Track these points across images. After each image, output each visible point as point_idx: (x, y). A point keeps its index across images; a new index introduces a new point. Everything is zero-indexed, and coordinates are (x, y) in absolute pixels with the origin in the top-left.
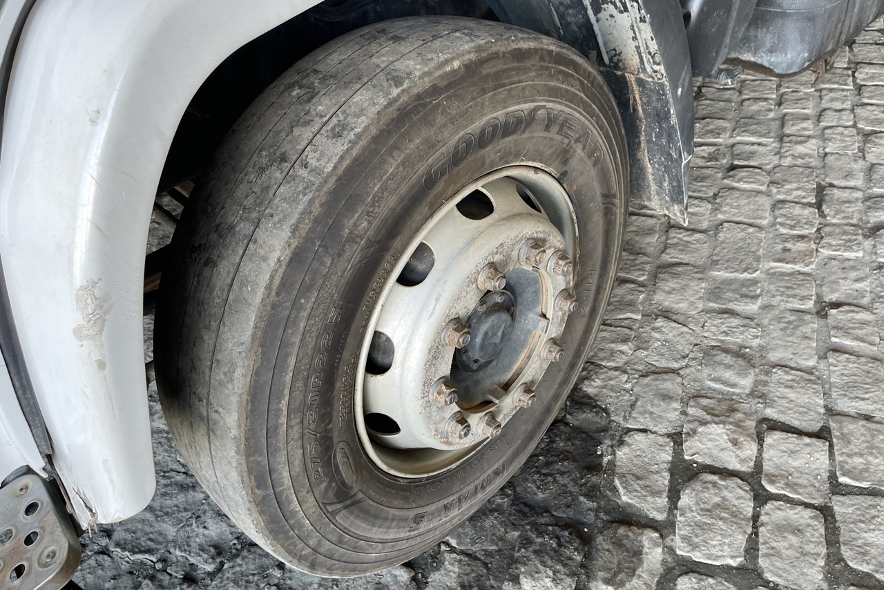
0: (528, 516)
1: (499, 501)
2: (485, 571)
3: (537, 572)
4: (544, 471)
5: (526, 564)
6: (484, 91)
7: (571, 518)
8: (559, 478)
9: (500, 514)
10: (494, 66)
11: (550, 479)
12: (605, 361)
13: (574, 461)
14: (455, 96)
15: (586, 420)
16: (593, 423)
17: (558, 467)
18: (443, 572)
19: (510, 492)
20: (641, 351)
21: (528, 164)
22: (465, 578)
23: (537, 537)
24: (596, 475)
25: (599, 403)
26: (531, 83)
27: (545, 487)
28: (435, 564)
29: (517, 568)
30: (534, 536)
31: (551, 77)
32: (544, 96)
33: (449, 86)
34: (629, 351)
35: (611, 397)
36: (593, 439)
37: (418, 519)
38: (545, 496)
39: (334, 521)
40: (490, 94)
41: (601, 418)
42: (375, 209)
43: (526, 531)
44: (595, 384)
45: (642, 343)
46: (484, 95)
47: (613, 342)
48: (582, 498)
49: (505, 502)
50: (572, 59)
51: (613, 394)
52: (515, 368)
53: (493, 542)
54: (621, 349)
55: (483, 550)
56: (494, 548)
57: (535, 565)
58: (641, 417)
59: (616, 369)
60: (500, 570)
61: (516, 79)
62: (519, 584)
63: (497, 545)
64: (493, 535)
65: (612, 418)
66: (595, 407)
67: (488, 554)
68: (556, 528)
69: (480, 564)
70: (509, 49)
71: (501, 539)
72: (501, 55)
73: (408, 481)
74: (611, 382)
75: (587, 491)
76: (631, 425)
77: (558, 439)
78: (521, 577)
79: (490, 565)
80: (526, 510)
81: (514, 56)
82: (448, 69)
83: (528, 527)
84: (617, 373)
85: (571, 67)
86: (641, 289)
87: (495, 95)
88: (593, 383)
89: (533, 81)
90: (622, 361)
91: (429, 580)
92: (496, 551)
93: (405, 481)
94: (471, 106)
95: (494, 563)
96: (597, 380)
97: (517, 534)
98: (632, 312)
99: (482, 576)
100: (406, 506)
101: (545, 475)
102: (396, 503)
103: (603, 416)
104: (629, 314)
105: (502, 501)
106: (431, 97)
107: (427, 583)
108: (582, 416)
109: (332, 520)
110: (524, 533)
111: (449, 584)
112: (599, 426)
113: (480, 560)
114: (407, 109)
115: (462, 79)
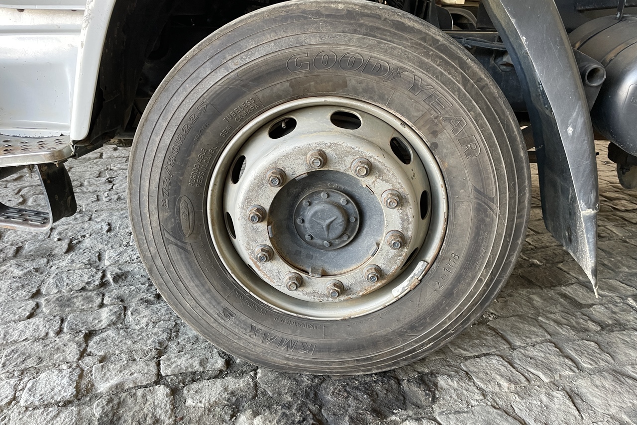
0: (307, 398)
1: (305, 379)
2: (250, 397)
3: (270, 421)
4: (348, 389)
5: (271, 414)
6: (355, 31)
7: (327, 421)
8: (351, 399)
9: (297, 385)
10: (372, 22)
11: (346, 395)
12: (478, 380)
13: (374, 401)
14: (331, 24)
15: (414, 393)
16: (417, 398)
17: (359, 394)
18: (236, 381)
19: (316, 381)
20: (516, 396)
21: (397, 115)
22: (239, 391)
23: (296, 409)
24: (373, 416)
25: (436, 392)
26: (403, 48)
27: (337, 395)
28: (238, 375)
29: (265, 410)
30: (295, 408)
31: (427, 55)
32: (414, 64)
33: (328, 16)
34: (506, 389)
35: (451, 397)
36: (404, 403)
37: (227, 314)
38: (331, 399)
39: (167, 247)
40: (361, 36)
41: (426, 399)
42: (246, 58)
43: (295, 403)
44: (451, 383)
45: (524, 393)
46: (354, 34)
47: (502, 376)
48: (347, 418)
49: (306, 381)
50: (461, 57)
51: (455, 397)
52: (344, 270)
53: (273, 391)
54: (501, 383)
55: (264, 390)
56: (270, 394)
57: (275, 418)
58: (454, 421)
59: (479, 389)
60: (258, 404)
61: (389, 38)
62: (255, 417)
63: (273, 394)
64: (278, 388)
65: (433, 406)
66: (430, 391)
67: (264, 393)
68: (311, 416)
69: (253, 393)
70: (392, 18)
71: (279, 394)
72: (383, 19)
73: (234, 282)
74: (465, 392)
75: (355, 417)
76: (440, 419)
77: (380, 383)
78: (261, 416)
79: (257, 398)
80: (312, 395)
81: (394, 24)
82: (333, 6)
83: (299, 402)
84: (477, 391)
85: (457, 62)
86: (576, 369)
87: (364, 38)
88: (449, 380)
89: (405, 47)
90: (492, 390)
91: (226, 378)
92: (269, 397)
93: (232, 279)
94: (340, 35)
95: (261, 399)
96: (455, 382)
97: (290, 399)
98: (545, 374)
99: (246, 397)
100: (222, 293)
101: (346, 390)
102: (215, 283)
103: (428, 399)
104: (541, 373)
105: (307, 381)
106: (313, 15)
107: (224, 378)
108: (415, 388)
109: (166, 245)
110: (294, 402)
111: (229, 387)
112: (419, 402)
113: (257, 392)
114: (293, 14)
115: (342, 17)
